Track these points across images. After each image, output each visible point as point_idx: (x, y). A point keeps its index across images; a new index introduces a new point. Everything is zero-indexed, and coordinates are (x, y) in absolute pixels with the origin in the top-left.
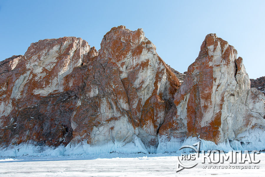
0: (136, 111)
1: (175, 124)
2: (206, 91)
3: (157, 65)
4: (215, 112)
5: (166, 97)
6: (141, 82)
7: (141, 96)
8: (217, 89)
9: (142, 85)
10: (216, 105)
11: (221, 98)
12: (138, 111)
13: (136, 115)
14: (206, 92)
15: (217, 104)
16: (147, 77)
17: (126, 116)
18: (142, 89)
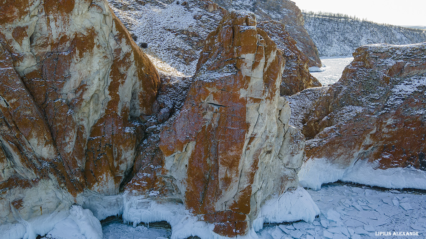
0: (74, 159)
1: (159, 182)
2: (232, 151)
3: (112, 42)
4: (241, 186)
5: (135, 112)
6: (77, 85)
7: (82, 120)
8: (249, 146)
9: (82, 94)
10: (243, 174)
11: (252, 162)
12: (79, 158)
13: (76, 166)
14: (231, 154)
15: (245, 173)
16: (92, 73)
17: (51, 176)
18: (84, 104)
